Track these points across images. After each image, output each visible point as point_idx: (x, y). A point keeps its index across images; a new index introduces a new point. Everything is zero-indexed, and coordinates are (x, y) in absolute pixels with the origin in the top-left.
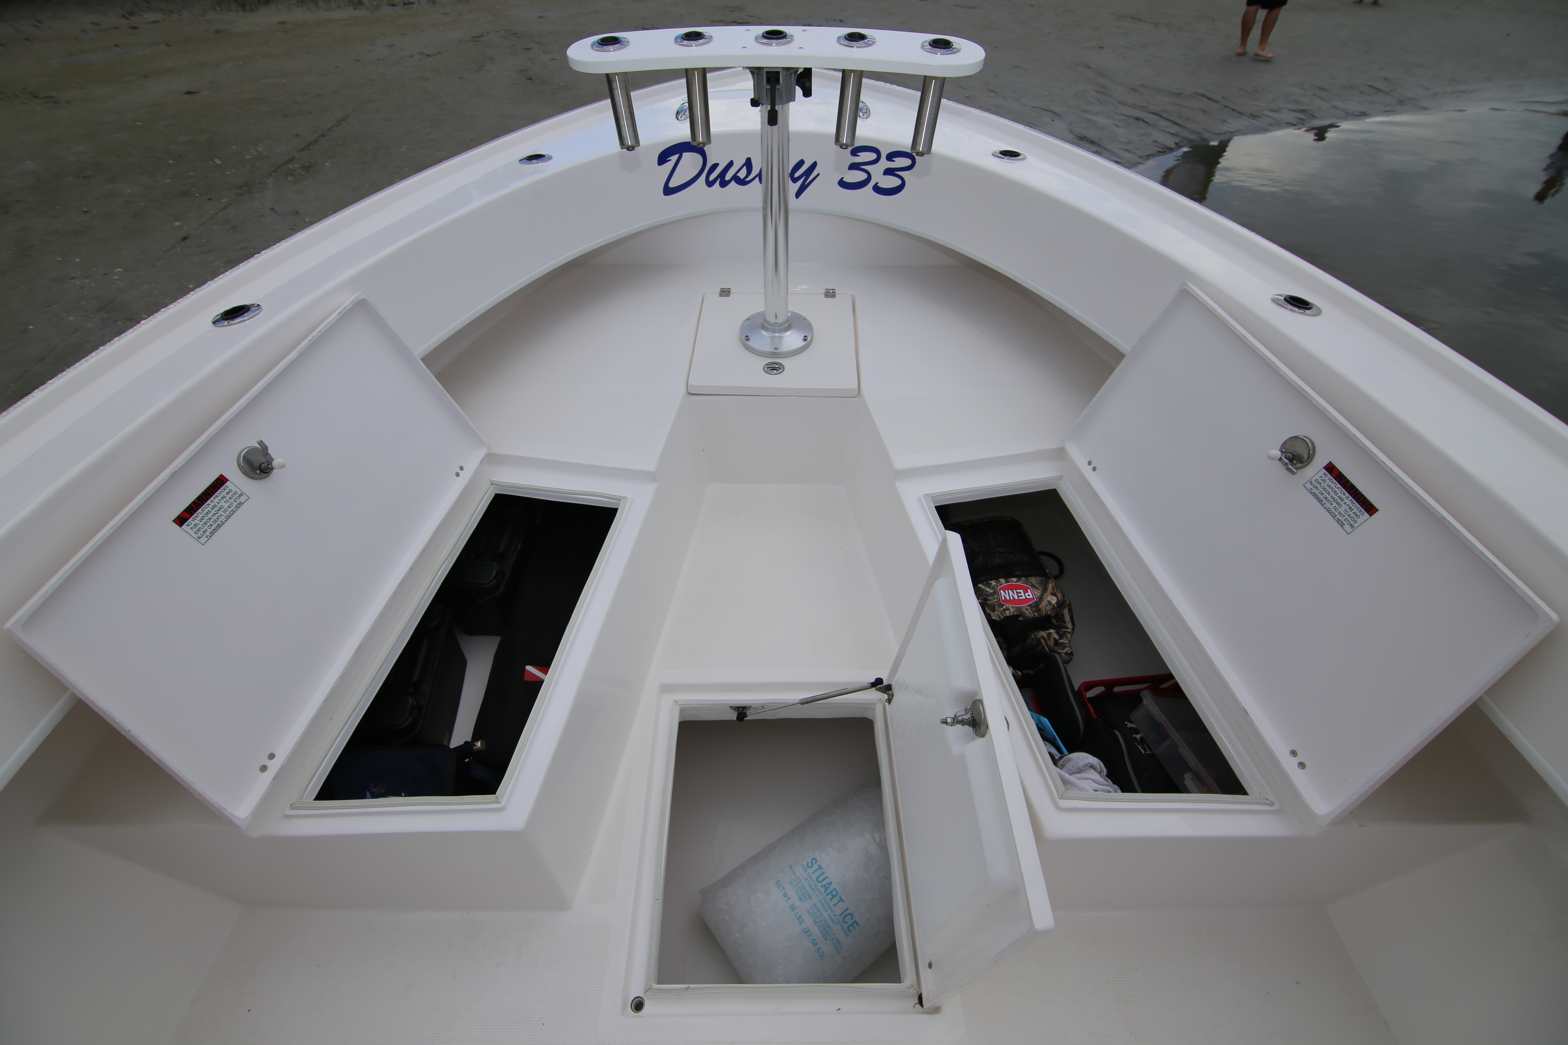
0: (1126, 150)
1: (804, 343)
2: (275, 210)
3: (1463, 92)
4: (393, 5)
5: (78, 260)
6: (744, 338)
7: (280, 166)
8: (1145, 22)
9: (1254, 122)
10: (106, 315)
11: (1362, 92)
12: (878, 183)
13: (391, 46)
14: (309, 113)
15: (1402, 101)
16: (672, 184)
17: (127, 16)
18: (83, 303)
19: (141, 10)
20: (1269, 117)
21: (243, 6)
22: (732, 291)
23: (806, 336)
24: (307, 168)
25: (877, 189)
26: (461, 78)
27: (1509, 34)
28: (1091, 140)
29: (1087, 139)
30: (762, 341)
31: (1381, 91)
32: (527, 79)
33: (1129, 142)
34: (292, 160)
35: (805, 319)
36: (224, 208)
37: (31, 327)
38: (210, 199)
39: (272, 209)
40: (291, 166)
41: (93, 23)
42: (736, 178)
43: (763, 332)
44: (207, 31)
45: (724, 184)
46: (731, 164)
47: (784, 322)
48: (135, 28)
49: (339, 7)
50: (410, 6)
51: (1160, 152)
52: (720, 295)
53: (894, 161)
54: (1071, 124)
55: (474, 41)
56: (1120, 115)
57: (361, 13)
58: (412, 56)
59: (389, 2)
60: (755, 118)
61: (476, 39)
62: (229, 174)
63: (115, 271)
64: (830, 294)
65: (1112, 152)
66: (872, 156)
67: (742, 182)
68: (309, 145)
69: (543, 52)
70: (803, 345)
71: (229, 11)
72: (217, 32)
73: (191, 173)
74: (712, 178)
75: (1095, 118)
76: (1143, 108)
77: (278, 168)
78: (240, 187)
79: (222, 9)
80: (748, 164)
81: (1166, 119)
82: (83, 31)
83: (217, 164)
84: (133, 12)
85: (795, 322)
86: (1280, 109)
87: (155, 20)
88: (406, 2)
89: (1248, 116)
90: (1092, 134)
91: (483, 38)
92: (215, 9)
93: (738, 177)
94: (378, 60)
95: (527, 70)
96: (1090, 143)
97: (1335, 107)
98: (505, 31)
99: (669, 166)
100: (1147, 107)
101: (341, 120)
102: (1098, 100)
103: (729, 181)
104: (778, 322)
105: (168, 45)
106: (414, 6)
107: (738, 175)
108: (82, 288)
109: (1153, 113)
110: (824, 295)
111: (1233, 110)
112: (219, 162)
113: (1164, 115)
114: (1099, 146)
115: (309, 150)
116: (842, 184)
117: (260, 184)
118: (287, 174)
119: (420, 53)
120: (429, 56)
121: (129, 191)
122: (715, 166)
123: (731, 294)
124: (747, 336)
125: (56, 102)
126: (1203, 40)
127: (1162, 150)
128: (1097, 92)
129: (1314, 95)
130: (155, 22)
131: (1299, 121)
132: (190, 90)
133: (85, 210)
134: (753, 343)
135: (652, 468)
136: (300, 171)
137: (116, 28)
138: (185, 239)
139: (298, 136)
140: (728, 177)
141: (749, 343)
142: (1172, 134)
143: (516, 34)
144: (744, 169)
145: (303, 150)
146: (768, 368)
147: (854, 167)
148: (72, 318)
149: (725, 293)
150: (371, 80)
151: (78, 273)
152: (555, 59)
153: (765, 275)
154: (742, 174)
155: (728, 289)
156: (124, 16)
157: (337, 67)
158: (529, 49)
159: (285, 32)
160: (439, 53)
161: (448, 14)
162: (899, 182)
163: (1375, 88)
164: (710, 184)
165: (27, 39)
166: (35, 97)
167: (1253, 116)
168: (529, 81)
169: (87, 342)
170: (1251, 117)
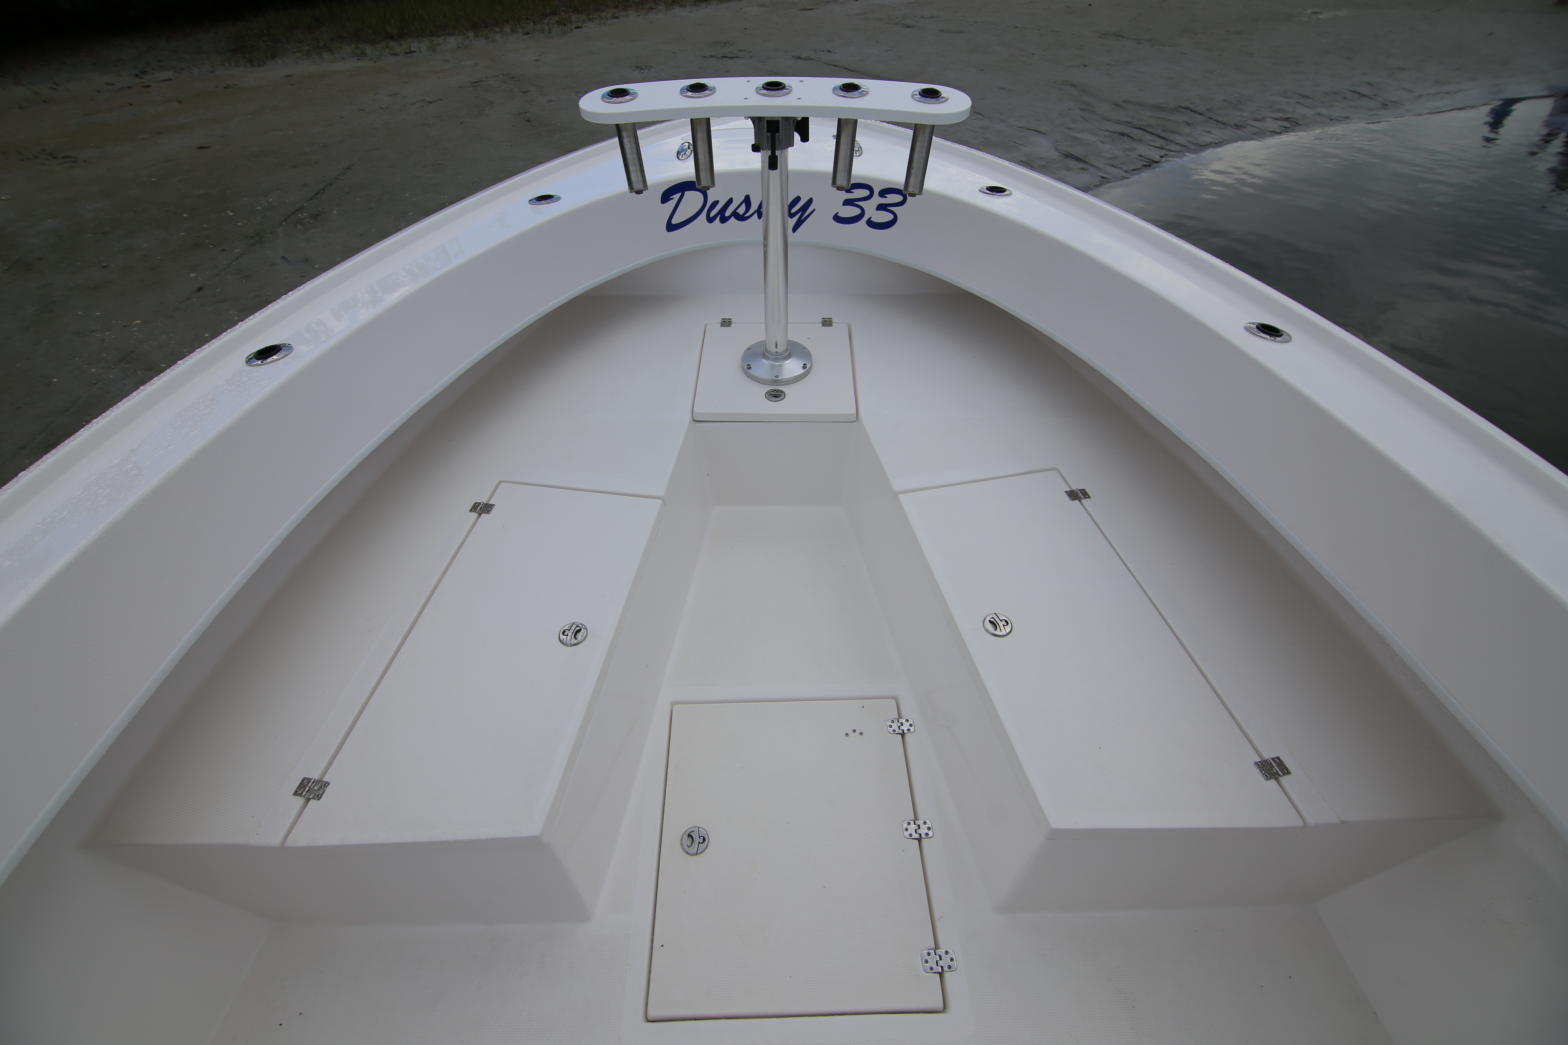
0: (1112, 166)
1: (803, 371)
2: (285, 258)
3: (1447, 93)
4: (395, 55)
5: (98, 314)
6: (746, 367)
7: (290, 216)
8: (1128, 38)
9: (1238, 132)
10: (127, 365)
11: (1345, 98)
12: (871, 218)
13: (394, 95)
14: (316, 163)
15: (1386, 105)
16: (674, 222)
17: (139, 74)
18: (104, 355)
19: (154, 69)
20: (1253, 126)
21: (251, 61)
22: (732, 321)
23: (805, 364)
24: (316, 216)
25: (870, 223)
26: (461, 123)
27: (1491, 34)
28: (1077, 157)
29: (1073, 157)
30: (762, 368)
31: (1364, 96)
32: (525, 121)
33: (1115, 158)
34: (300, 209)
35: (804, 348)
36: (237, 259)
37: (55, 380)
38: (223, 250)
39: (283, 257)
40: (300, 215)
41: (107, 84)
42: (735, 214)
43: (764, 360)
44: (217, 87)
45: (724, 220)
46: (730, 201)
47: (784, 351)
48: (148, 86)
49: (343, 58)
50: (411, 54)
51: (1146, 166)
52: (722, 326)
53: (886, 197)
54: (1056, 142)
55: (474, 87)
56: (1105, 131)
57: (364, 63)
58: (414, 103)
59: (391, 52)
60: (756, 161)
61: (475, 84)
62: (240, 225)
63: (134, 323)
64: (827, 323)
65: (1098, 167)
66: (865, 193)
67: (741, 218)
68: (317, 194)
69: (540, 94)
70: (802, 372)
71: (238, 66)
72: (226, 88)
73: (205, 226)
74: (712, 214)
75: (1080, 136)
76: (1128, 124)
77: (288, 217)
78: (252, 238)
79: (231, 66)
80: (747, 201)
81: (1151, 133)
82: (98, 91)
83: (230, 216)
84: (146, 72)
85: (795, 350)
86: (1264, 118)
87: (167, 78)
88: (407, 51)
89: (1232, 127)
90: (1078, 151)
91: (482, 83)
92: (224, 65)
93: (738, 213)
94: (382, 108)
95: (525, 113)
96: (1076, 160)
97: (1319, 114)
98: (503, 75)
99: (671, 204)
100: (1131, 122)
101: (347, 169)
102: (1083, 118)
103: (729, 217)
104: (778, 352)
105: (180, 102)
106: (415, 54)
107: (737, 211)
108: (103, 340)
109: (1137, 128)
110: (821, 324)
111: (1218, 121)
112: (231, 214)
113: (1149, 129)
114: (1086, 162)
115: (317, 198)
116: (837, 219)
117: (271, 233)
118: (296, 223)
119: (422, 100)
120: (431, 103)
121: (146, 245)
122: (715, 203)
123: (732, 325)
124: (748, 365)
125: (74, 162)
126: (1186, 54)
127: (1147, 164)
128: (1082, 109)
129: (1298, 102)
130: (166, 80)
131: (1283, 129)
132: (202, 145)
133: (104, 265)
134: (755, 371)
135: (662, 493)
136: (308, 220)
137: (129, 87)
138: (200, 289)
139: (306, 185)
140: (728, 214)
141: (750, 371)
142: (1157, 147)
143: (514, 77)
144: (743, 207)
145: (311, 199)
146: (769, 395)
147: (847, 202)
148: (94, 370)
149: (726, 323)
150: (376, 128)
151: (99, 327)
152: (552, 101)
153: (766, 307)
154: (741, 211)
155: (729, 319)
156: (137, 75)
157: (342, 117)
158: (526, 92)
159: (292, 85)
160: (441, 100)
161: (448, 61)
162: (891, 217)
163: (1359, 93)
164: (710, 220)
165: (45, 102)
166: (54, 158)
167: (1237, 127)
168: (527, 123)
169: (108, 393)
170: (1235, 127)
